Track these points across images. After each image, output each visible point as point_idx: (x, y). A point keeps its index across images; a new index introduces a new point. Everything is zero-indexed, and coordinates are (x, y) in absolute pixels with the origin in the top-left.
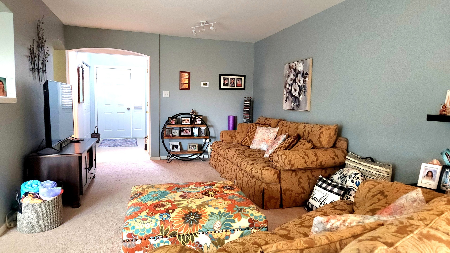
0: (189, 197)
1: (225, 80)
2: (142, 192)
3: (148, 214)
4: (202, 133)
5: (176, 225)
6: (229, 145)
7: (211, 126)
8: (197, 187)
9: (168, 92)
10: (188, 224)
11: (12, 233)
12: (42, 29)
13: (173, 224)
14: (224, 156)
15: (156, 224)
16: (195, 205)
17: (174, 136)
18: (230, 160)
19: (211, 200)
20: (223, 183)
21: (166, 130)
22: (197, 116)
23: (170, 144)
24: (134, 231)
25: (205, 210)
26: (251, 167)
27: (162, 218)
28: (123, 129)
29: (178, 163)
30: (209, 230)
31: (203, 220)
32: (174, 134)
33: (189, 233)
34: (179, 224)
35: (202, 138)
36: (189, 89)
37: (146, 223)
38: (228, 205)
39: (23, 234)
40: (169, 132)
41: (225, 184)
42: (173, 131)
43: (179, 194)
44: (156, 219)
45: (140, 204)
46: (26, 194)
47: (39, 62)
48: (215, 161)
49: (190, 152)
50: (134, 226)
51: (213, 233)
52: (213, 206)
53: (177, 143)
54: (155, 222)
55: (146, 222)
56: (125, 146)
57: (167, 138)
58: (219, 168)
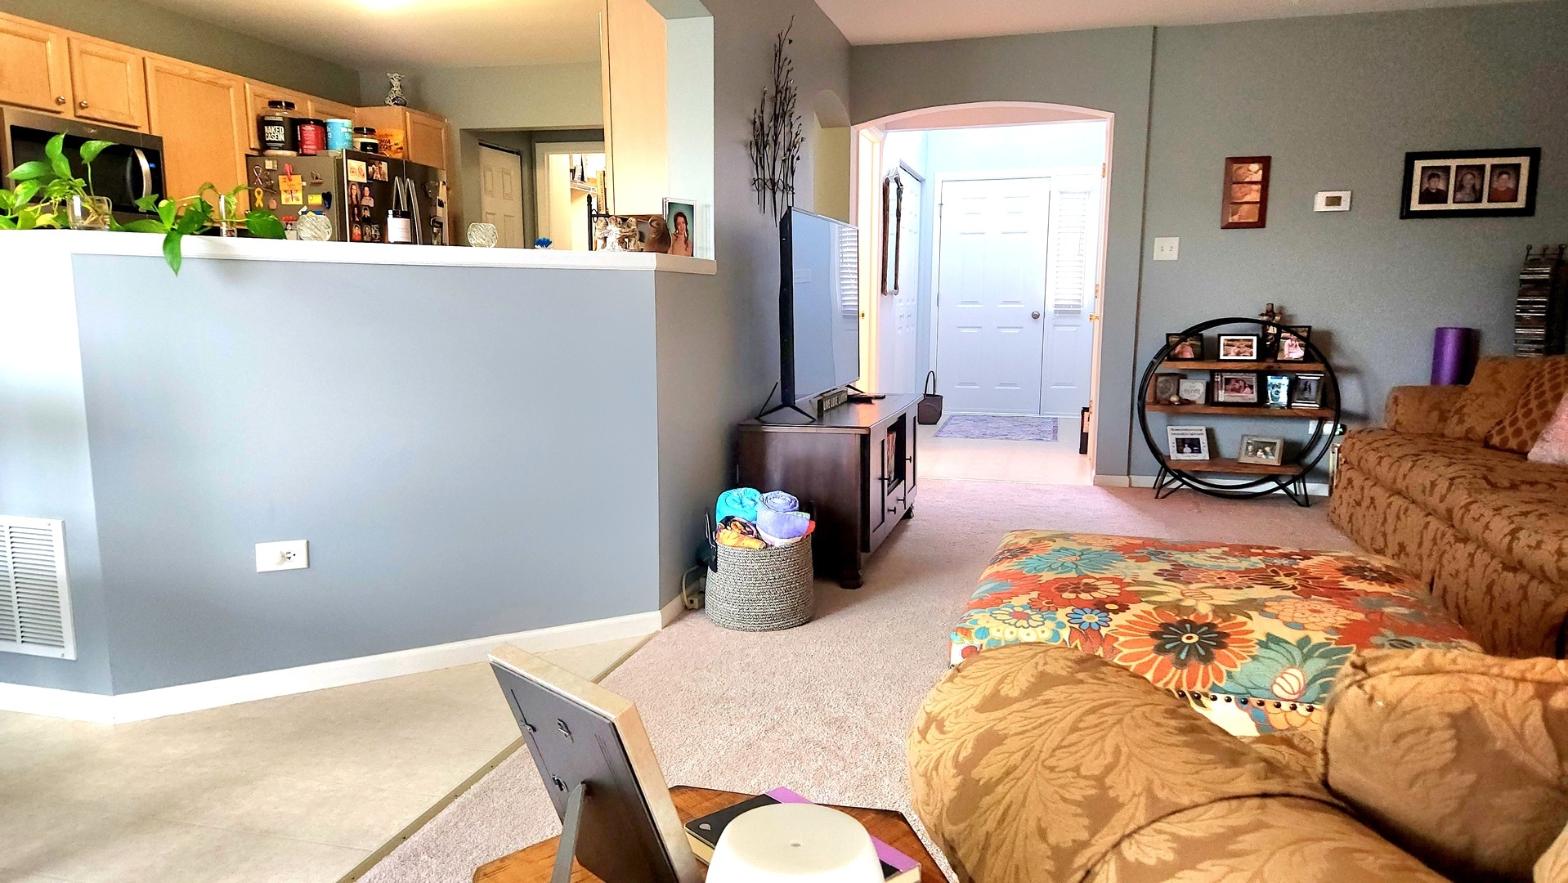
0: (1193, 579)
1: (1431, 177)
2: (1030, 546)
3: (1033, 603)
4: (1307, 395)
5: (1126, 651)
6: (1422, 443)
7: (1351, 371)
8: (1235, 556)
9: (1175, 241)
10: (1172, 656)
11: (694, 622)
12: (787, 61)
13: (1115, 645)
14: (1394, 482)
15: (1056, 635)
16: (1209, 604)
17: (1185, 402)
18: (1420, 497)
19: (1279, 599)
20: (1352, 559)
21: (1156, 381)
22: (1288, 329)
23: (1170, 434)
24: (984, 642)
25: (1245, 624)
26: (1513, 526)
27: (1080, 621)
28: (1015, 385)
29: (1196, 502)
30: (1252, 691)
31: (1231, 655)
32: (1185, 396)
33: (1172, 687)
34: (1136, 650)
35: (1305, 417)
36: (1261, 223)
37: (1024, 627)
38: (1348, 622)
39: (716, 629)
40: (1169, 389)
41: (1356, 561)
42: (1185, 385)
43: (1155, 565)
44: (1059, 622)
45: (1017, 576)
46: (728, 521)
47: (775, 160)
48: (1350, 506)
49: (1247, 465)
50: (984, 628)
51: (1269, 706)
52: (1280, 616)
53: (1199, 432)
54: (1053, 630)
55: (1023, 622)
56: (1016, 440)
57: (1157, 410)
58: (1367, 532)
